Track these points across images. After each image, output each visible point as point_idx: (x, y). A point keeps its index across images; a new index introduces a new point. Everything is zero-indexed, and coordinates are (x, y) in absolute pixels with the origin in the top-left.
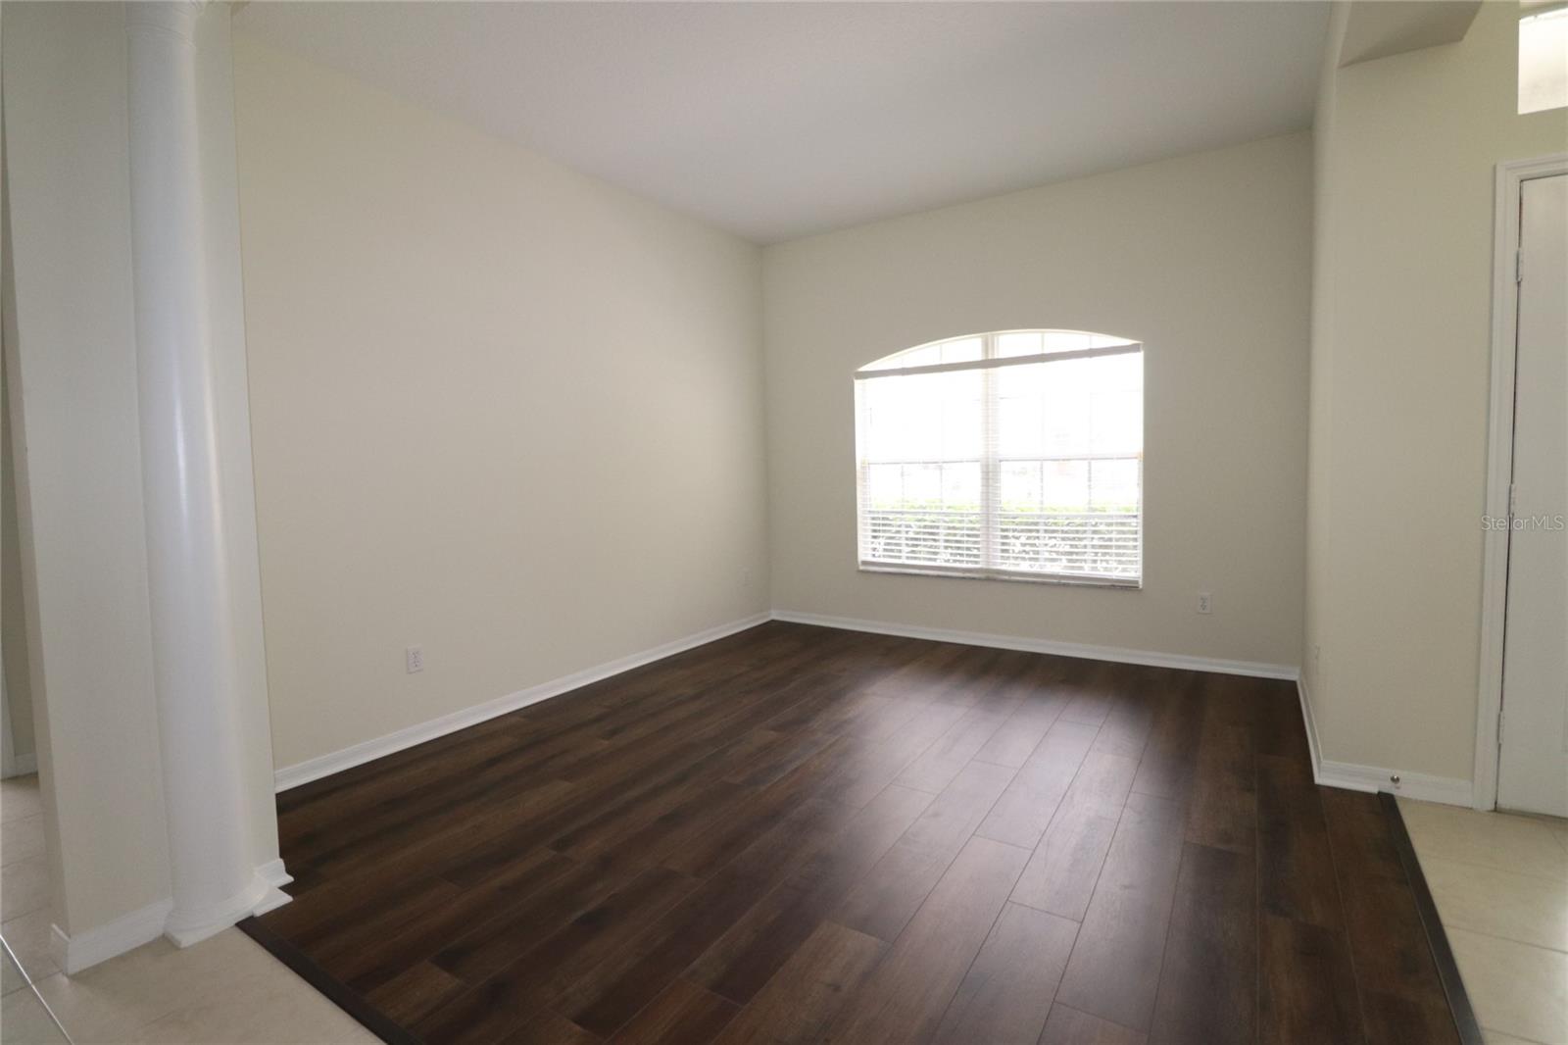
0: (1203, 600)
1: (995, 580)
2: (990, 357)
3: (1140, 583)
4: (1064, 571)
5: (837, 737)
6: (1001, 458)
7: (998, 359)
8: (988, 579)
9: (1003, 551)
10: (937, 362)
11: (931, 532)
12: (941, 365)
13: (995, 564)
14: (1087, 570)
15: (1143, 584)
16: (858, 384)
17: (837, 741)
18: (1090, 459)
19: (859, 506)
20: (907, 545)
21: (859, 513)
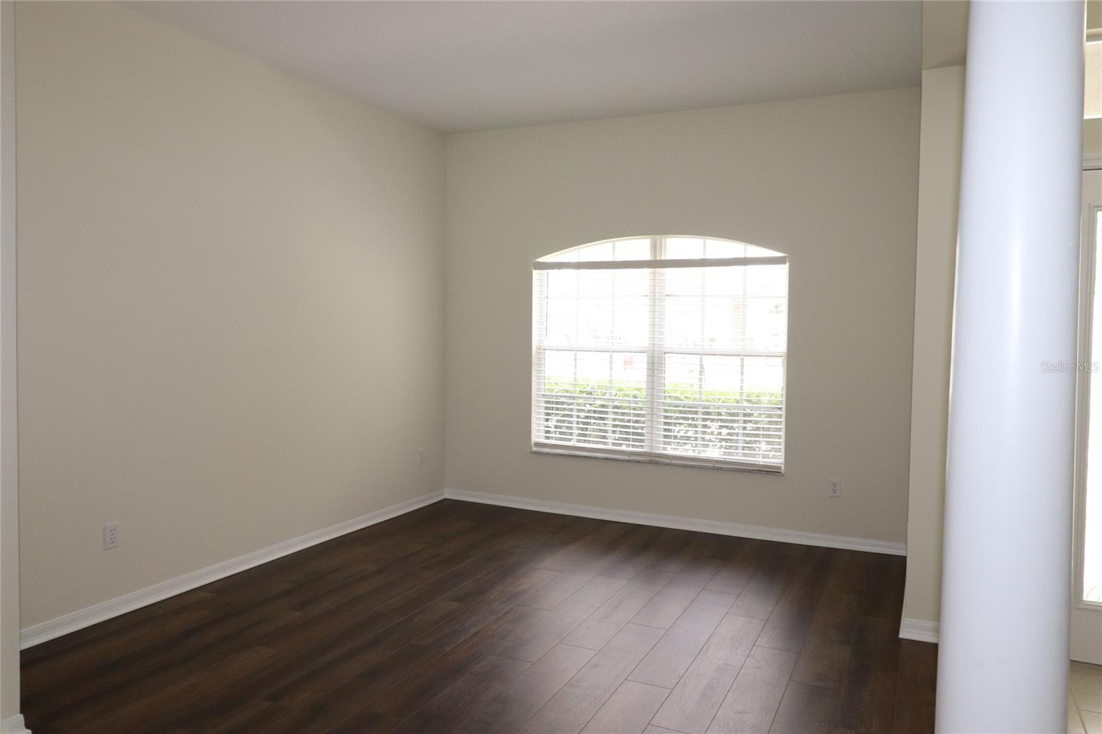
0: (835, 485)
1: (657, 463)
2: (658, 259)
3: (783, 468)
4: (721, 457)
5: (512, 606)
6: (666, 350)
7: (667, 261)
8: (651, 462)
9: (666, 437)
10: (611, 259)
11: (600, 414)
12: (614, 262)
13: (658, 448)
14: (738, 456)
15: (785, 469)
16: (536, 273)
17: (512, 608)
18: (743, 356)
19: (534, 390)
20: (579, 428)
21: (534, 396)
